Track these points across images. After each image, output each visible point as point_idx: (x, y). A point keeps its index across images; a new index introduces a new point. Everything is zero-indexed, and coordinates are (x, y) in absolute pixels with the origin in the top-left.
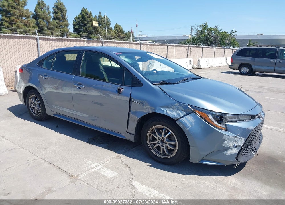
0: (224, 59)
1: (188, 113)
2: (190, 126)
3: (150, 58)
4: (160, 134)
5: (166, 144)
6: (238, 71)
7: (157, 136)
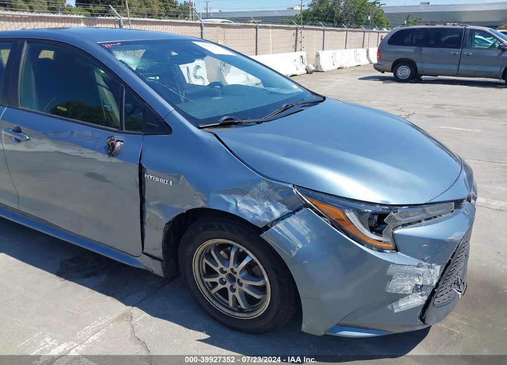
0: (363, 52)
1: (294, 211)
2: (300, 246)
3: (196, 54)
4: (226, 261)
5: (241, 284)
6: (391, 75)
7: (217, 265)
